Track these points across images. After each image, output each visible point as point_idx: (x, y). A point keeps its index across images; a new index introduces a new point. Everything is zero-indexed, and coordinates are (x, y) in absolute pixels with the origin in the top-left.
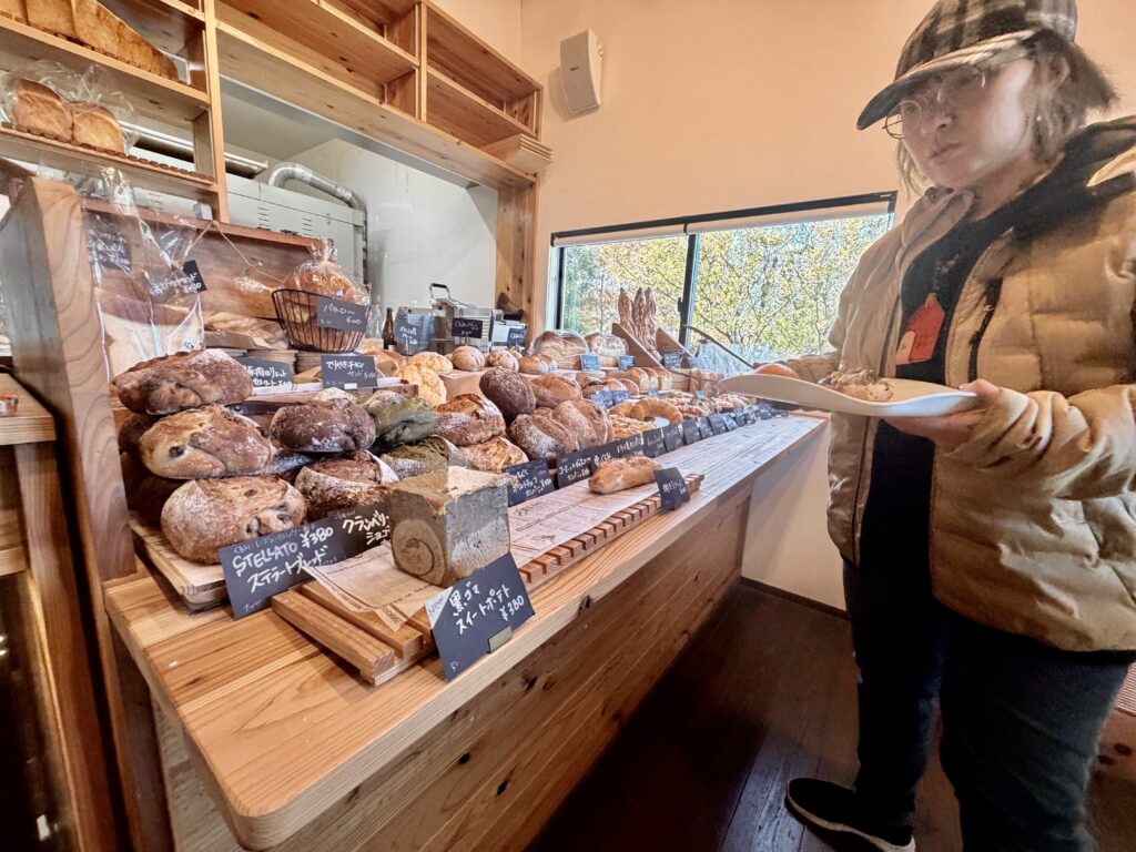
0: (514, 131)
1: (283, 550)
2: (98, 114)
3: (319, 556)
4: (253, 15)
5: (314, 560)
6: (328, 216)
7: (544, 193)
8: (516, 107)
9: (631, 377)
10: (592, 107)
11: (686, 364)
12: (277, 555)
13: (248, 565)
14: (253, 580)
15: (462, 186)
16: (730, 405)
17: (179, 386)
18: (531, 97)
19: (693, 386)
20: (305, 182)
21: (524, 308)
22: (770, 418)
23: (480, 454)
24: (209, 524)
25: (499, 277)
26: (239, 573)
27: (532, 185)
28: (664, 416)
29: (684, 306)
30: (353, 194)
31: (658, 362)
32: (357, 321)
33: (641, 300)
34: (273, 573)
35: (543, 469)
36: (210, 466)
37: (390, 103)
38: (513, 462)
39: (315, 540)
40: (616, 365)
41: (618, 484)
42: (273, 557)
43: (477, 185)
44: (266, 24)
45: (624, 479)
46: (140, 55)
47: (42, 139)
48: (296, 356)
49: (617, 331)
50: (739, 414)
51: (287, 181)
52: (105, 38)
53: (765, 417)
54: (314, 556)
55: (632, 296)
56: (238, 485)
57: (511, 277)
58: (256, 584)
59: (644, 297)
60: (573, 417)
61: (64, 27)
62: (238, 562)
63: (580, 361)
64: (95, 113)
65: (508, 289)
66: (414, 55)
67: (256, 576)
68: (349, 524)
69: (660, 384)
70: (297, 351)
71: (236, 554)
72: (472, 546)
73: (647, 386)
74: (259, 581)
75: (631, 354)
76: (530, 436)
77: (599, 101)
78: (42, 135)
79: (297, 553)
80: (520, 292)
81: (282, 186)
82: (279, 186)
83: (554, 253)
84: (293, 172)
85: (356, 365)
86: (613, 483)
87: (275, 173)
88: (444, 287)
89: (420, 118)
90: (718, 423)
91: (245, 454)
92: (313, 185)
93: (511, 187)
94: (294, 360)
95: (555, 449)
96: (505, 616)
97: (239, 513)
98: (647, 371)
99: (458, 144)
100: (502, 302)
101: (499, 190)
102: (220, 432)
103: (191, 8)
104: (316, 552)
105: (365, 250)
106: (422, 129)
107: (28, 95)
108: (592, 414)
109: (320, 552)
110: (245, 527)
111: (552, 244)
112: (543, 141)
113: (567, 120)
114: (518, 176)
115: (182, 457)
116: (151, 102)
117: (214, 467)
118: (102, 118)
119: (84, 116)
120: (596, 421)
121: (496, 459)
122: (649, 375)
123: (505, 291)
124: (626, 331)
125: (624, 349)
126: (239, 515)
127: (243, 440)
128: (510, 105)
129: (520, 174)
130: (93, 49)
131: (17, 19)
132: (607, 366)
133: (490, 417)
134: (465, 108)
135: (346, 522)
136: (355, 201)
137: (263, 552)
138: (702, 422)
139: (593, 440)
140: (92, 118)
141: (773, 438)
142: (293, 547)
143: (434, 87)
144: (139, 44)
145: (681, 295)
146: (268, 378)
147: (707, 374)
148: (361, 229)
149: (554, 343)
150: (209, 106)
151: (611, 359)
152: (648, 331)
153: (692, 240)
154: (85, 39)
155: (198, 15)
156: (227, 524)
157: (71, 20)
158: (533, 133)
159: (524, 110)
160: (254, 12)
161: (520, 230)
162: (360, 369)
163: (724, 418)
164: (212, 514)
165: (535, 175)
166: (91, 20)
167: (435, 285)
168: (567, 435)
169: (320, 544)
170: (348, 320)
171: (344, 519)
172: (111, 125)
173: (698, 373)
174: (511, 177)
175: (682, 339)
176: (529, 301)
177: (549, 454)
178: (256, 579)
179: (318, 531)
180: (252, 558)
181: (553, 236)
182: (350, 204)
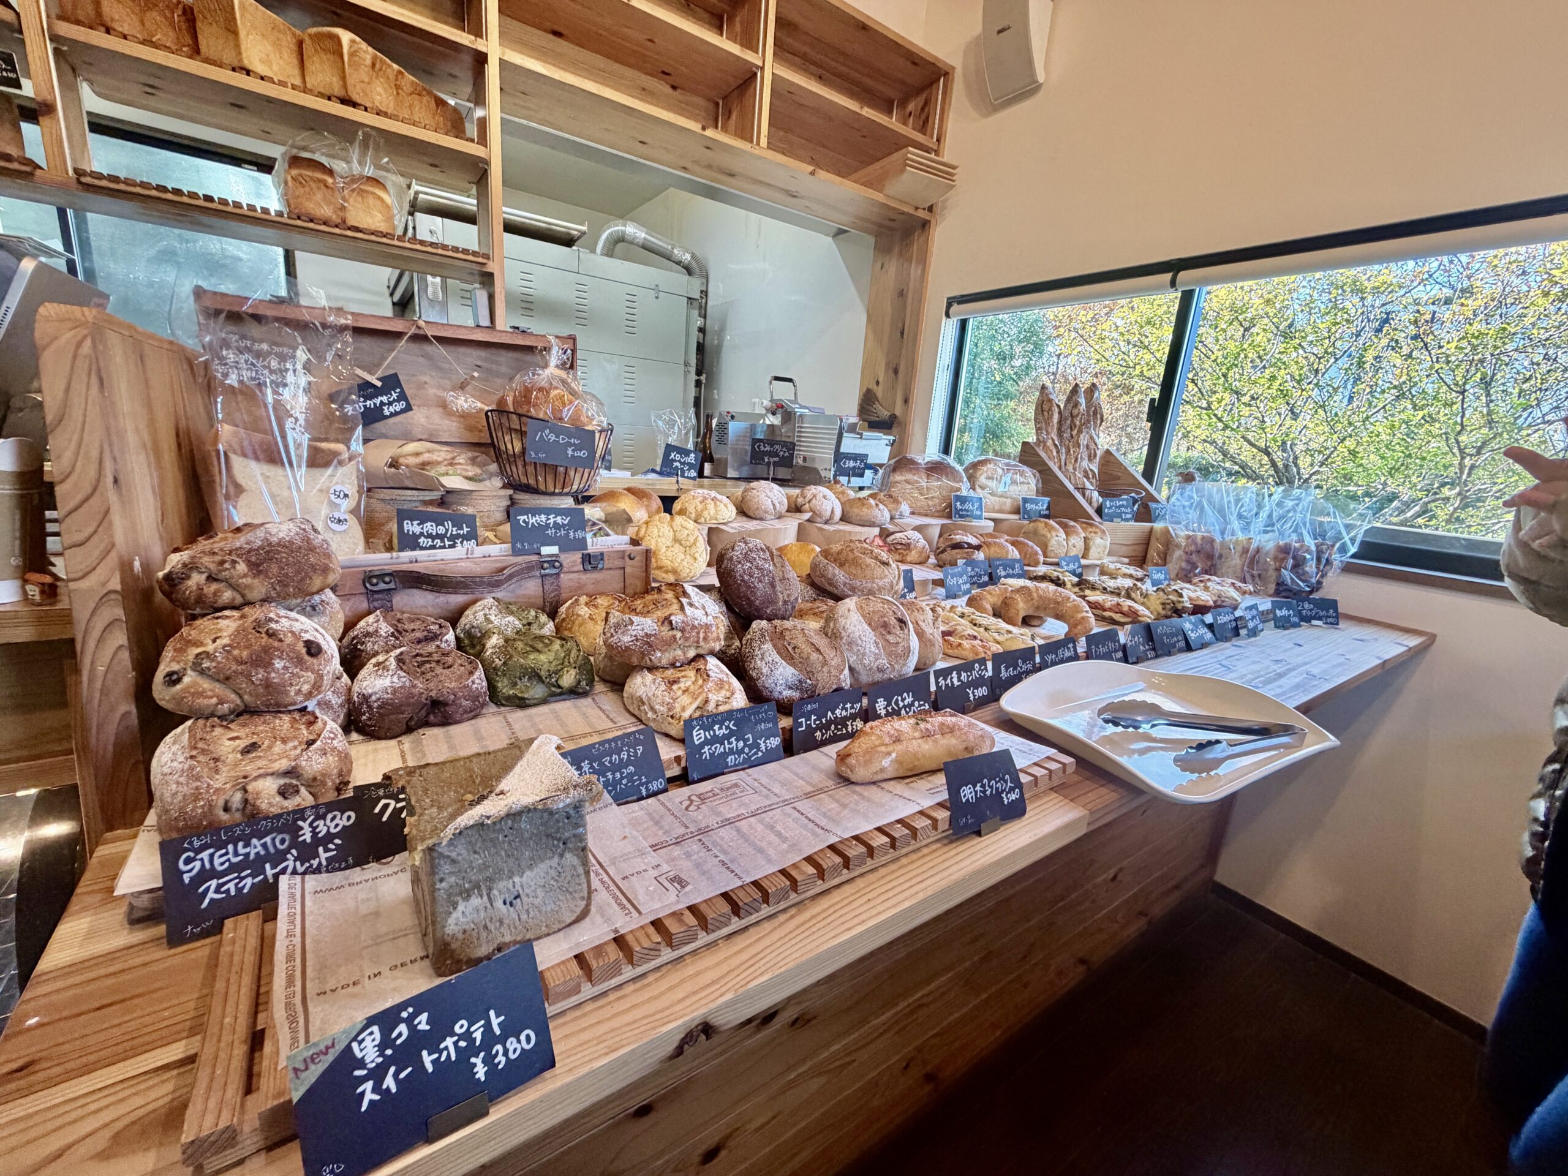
0: (900, 143)
1: (264, 846)
2: (370, 189)
3: (323, 856)
4: (557, 34)
5: (315, 863)
6: (656, 288)
7: (941, 236)
8: (911, 107)
9: (1034, 535)
10: (1029, 89)
11: (1145, 513)
12: (253, 852)
13: (203, 865)
14: (208, 888)
15: (827, 235)
16: (1207, 598)
17: (211, 578)
18: (935, 86)
19: (1153, 554)
20: (637, 245)
21: (898, 412)
22: (1296, 625)
23: (663, 687)
24: (174, 795)
25: (868, 365)
26: (186, 878)
27: (925, 225)
28: (1058, 617)
29: (1159, 413)
30: (693, 256)
31: (1091, 511)
32: (583, 454)
33: (1077, 405)
34: (242, 879)
35: (766, 721)
36: (214, 700)
37: (725, 129)
38: (711, 707)
39: (322, 830)
40: (1017, 511)
41: (882, 770)
42: (247, 855)
43: (846, 231)
44: (572, 42)
45: (897, 761)
46: (422, 110)
47: (311, 225)
48: (511, 498)
49: (1029, 456)
50: (1223, 619)
51: (618, 246)
52: (380, 94)
53: (1283, 624)
54: (317, 856)
55: (1060, 399)
56: (242, 733)
57: (883, 365)
58: (211, 895)
59: (1082, 400)
60: (851, 629)
61: (337, 90)
62: (188, 861)
63: (950, 506)
64: (363, 187)
65: (878, 383)
66: (757, 52)
67: (214, 883)
68: (386, 806)
69: (1087, 548)
70: (511, 492)
71: (187, 850)
72: (499, 903)
73: (1062, 552)
74: (217, 891)
75: (1044, 495)
76: (762, 659)
77: (1041, 77)
78: (311, 221)
79: (288, 851)
80: (893, 388)
81: (609, 252)
82: (607, 255)
83: (949, 330)
84: (624, 233)
85: (559, 520)
86: (875, 767)
87: (604, 236)
88: (790, 380)
89: (758, 143)
90: (1172, 635)
91: (268, 685)
92: (646, 247)
93: (892, 229)
94: (509, 503)
95: (799, 686)
96: (481, 1071)
97: (219, 781)
98: (1065, 527)
99: (812, 173)
100: (868, 400)
101: (878, 235)
102: (236, 652)
103: (472, 38)
104: (321, 849)
105: (702, 330)
106: (759, 158)
107: (301, 175)
108: (885, 625)
109: (326, 850)
110: (221, 803)
111: (948, 315)
112: (947, 157)
113: (987, 115)
114: (903, 213)
115: (178, 687)
116: (431, 165)
117: (221, 702)
118: (372, 193)
119: (353, 190)
120: (890, 638)
121: (685, 700)
122: (1067, 534)
123: (873, 386)
124: (1043, 454)
125: (1033, 486)
126: (218, 785)
127: (268, 665)
128: (903, 103)
129: (906, 209)
130: (366, 110)
131: (294, 87)
132: (1001, 511)
133: (694, 627)
134: (830, 119)
135: (383, 802)
136: (694, 265)
137: (230, 847)
138: (1133, 634)
139: (880, 670)
140: (362, 193)
141: (1281, 676)
142: (283, 841)
143: (780, 90)
144: (419, 95)
145: (1156, 394)
146: (441, 537)
147: (1180, 533)
148: (699, 303)
149: (909, 476)
150: (487, 162)
151: (1009, 501)
152: (1085, 456)
153: (1187, 298)
154: (356, 98)
155: (480, 45)
156: (196, 797)
157: (343, 78)
158: (932, 143)
159: (923, 109)
160: (556, 28)
161: (902, 294)
162: (564, 525)
163: (1187, 626)
164: (182, 780)
165: (930, 209)
166: (364, 73)
167: (777, 379)
168: (825, 663)
169: (329, 837)
170: (570, 452)
171: (379, 799)
172: (382, 200)
173: (1166, 532)
174: (892, 215)
175: (1149, 473)
176: (906, 401)
177: (787, 693)
178: (212, 888)
179: (330, 816)
180: (212, 856)
181: (949, 305)
182: (689, 270)
